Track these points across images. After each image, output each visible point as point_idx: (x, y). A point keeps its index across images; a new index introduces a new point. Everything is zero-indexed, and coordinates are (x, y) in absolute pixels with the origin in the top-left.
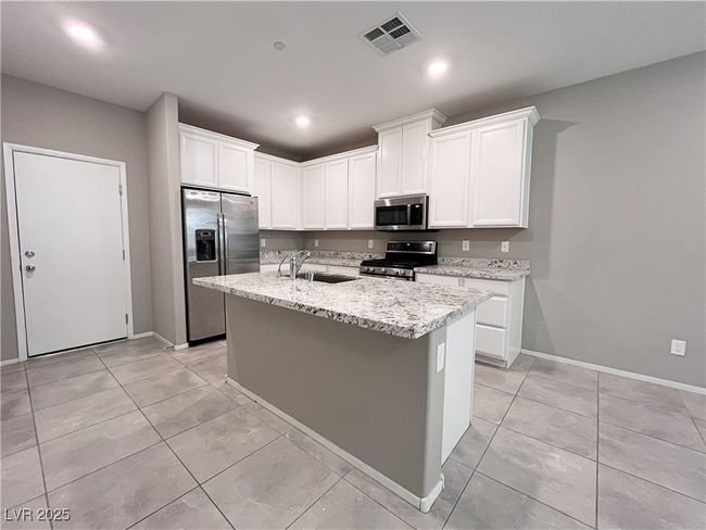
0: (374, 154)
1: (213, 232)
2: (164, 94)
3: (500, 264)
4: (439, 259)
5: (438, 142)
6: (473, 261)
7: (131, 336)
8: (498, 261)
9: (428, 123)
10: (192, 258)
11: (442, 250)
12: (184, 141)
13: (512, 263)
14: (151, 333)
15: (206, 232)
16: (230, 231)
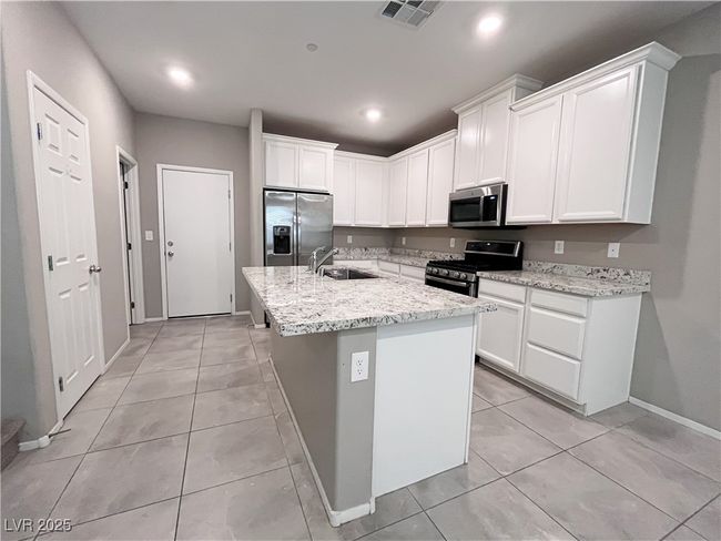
0: (452, 140)
1: (288, 228)
2: (251, 110)
3: (605, 274)
4: (525, 264)
5: (520, 116)
6: (569, 269)
7: (234, 313)
8: (601, 271)
9: (510, 95)
10: (270, 252)
11: (528, 252)
12: (269, 148)
13: (622, 273)
14: (248, 312)
15: (283, 228)
16: (305, 228)
